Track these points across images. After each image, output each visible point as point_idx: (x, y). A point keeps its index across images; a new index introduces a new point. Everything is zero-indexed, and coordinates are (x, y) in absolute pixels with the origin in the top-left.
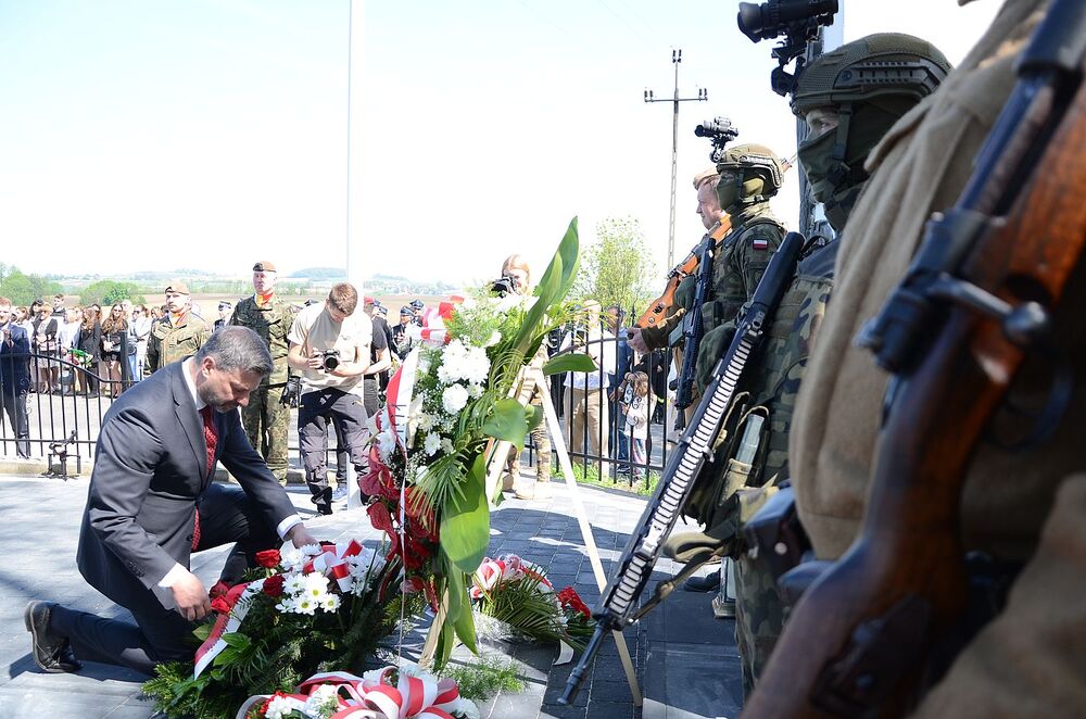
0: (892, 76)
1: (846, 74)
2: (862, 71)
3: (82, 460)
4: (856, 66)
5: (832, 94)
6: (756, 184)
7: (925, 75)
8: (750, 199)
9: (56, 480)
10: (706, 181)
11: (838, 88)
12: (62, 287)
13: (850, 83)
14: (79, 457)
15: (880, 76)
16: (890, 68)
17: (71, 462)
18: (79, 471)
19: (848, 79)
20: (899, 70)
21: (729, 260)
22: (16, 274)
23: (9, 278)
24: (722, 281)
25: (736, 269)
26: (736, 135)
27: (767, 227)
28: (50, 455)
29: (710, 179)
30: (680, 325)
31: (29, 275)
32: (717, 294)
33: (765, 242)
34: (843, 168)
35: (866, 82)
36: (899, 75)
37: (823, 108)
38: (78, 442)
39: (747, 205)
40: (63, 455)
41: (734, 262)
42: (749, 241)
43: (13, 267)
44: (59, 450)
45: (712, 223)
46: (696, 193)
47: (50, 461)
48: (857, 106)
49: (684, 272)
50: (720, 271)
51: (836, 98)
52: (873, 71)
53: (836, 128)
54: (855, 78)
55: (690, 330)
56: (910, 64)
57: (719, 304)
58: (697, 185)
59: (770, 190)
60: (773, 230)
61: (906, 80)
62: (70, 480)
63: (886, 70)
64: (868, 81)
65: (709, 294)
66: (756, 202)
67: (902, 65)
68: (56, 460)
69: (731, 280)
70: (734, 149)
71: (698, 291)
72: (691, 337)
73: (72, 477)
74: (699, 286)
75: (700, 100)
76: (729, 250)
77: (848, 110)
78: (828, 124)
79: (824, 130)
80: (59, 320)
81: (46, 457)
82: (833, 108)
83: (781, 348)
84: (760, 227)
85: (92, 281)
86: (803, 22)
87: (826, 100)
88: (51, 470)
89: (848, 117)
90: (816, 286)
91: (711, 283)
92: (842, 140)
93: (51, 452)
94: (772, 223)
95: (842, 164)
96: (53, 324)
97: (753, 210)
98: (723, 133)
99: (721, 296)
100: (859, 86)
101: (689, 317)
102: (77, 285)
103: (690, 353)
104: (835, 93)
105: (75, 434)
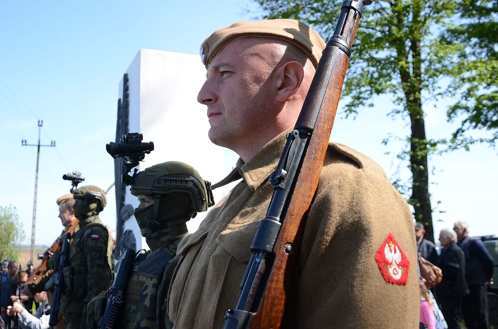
0: (179, 184)
1: (159, 181)
2: (165, 181)
4: (163, 178)
5: (152, 190)
6: (93, 206)
7: (192, 184)
8: (90, 214)
10: (64, 201)
11: (155, 187)
13: (160, 186)
15: (174, 184)
16: (178, 180)
19: (159, 184)
20: (181, 181)
21: (78, 245)
24: (74, 256)
25: (82, 250)
26: (84, 180)
27: (98, 228)
29: (66, 200)
30: (51, 279)
32: (71, 263)
33: (97, 236)
34: (156, 224)
35: (167, 186)
36: (182, 183)
37: (147, 195)
39: (89, 216)
41: (81, 246)
42: (89, 235)
45: (67, 224)
46: (58, 207)
48: (163, 196)
49: (52, 252)
50: (74, 250)
51: (153, 192)
52: (171, 181)
53: (153, 204)
54: (163, 184)
55: (57, 282)
56: (187, 179)
57: (73, 269)
58: (59, 203)
59: (100, 208)
60: (101, 230)
61: (185, 186)
63: (176, 181)
64: (169, 185)
65: (67, 263)
66: (93, 215)
67: (183, 179)
69: (79, 255)
70: (82, 188)
71: (61, 261)
72: (57, 286)
74: (62, 258)
75: (52, 146)
76: (78, 240)
77: (159, 197)
78: (149, 202)
79: (147, 205)
82: (152, 196)
83: (133, 310)
84: (95, 228)
86: (138, 154)
87: (150, 192)
89: (159, 200)
90: (149, 279)
91: (68, 257)
92: (156, 210)
94: (101, 226)
95: (156, 221)
97: (91, 219)
98: (77, 179)
99: (74, 264)
100: (164, 187)
101: (56, 275)
103: (57, 295)
104: (154, 190)
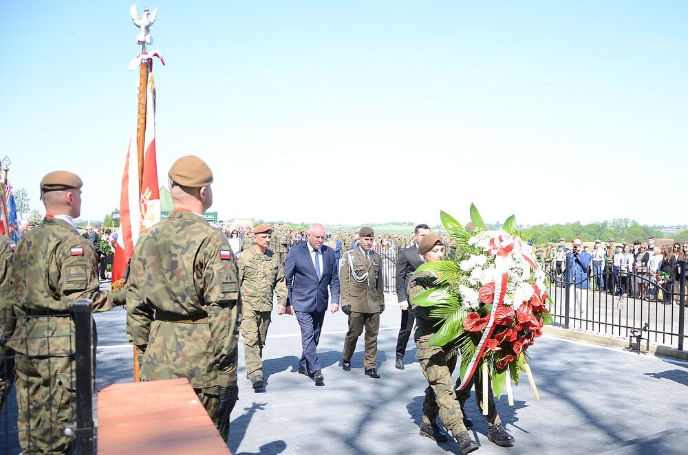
3: (650, 342)
9: (633, 353)
12: (662, 233)
14: (648, 340)
17: (643, 343)
18: (648, 349)
22: (635, 225)
23: (630, 228)
28: (631, 337)
31: (642, 225)
38: (649, 331)
40: (639, 338)
43: (634, 221)
44: (636, 334)
47: (631, 340)
62: (641, 354)
68: (634, 340)
73: (643, 353)
80: (651, 253)
81: (629, 337)
85: (682, 230)
88: (630, 346)
93: (632, 335)
96: (647, 256)
102: (672, 232)
105: (647, 325)
